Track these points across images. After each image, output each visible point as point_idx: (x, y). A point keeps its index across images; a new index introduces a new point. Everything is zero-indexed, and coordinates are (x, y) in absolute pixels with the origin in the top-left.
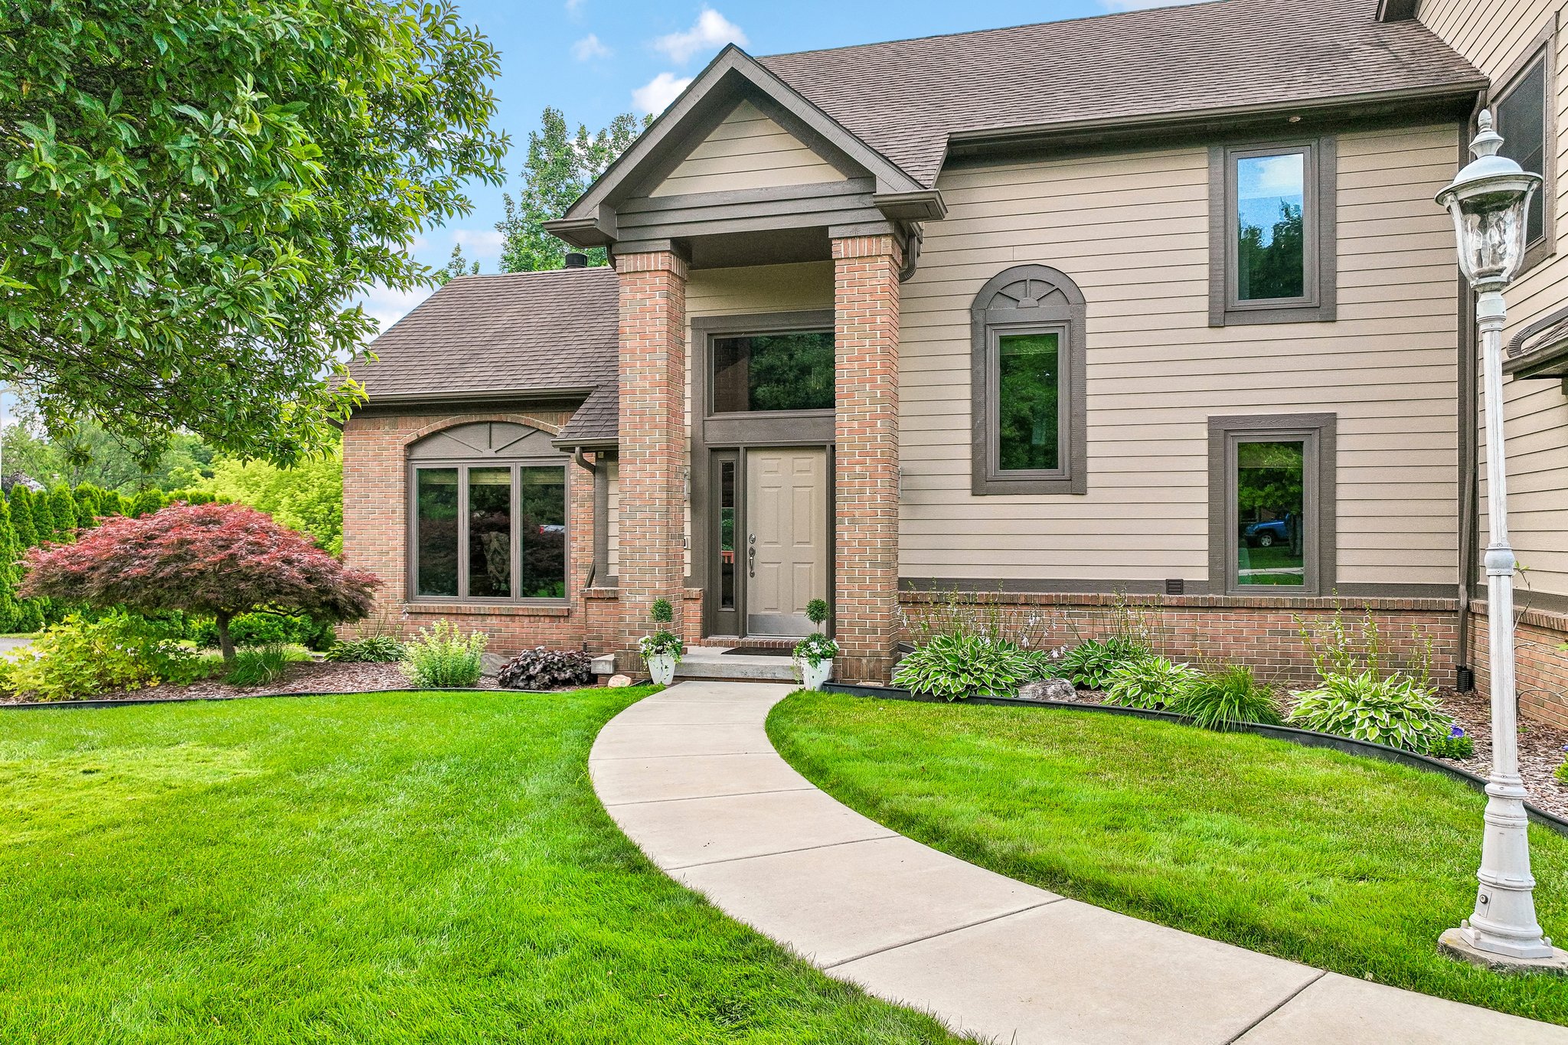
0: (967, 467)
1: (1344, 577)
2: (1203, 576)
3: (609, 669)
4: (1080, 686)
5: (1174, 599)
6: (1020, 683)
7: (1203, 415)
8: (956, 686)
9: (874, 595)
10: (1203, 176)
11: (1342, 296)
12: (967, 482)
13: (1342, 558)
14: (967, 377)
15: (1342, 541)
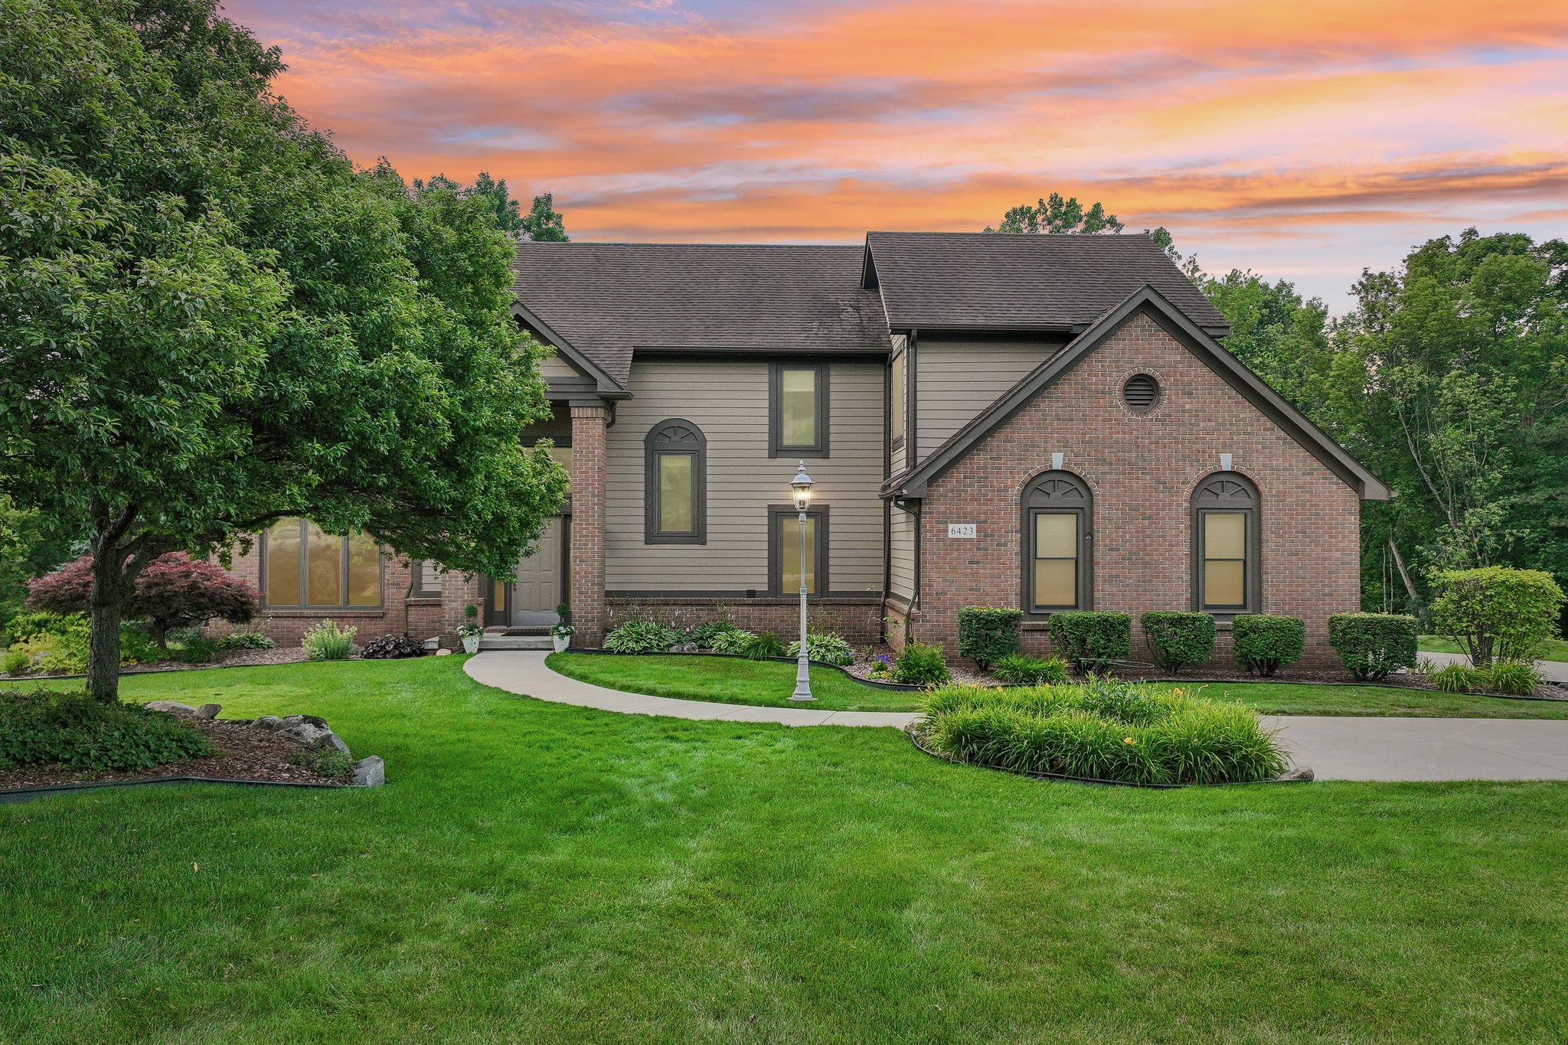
0: (642, 528)
1: (833, 588)
2: (765, 588)
3: (436, 646)
4: (701, 647)
5: (749, 600)
6: (671, 645)
7: (765, 504)
8: (638, 648)
9: (593, 601)
10: (766, 379)
11: (832, 446)
12: (642, 537)
13: (832, 578)
14: (642, 478)
15: (832, 570)
